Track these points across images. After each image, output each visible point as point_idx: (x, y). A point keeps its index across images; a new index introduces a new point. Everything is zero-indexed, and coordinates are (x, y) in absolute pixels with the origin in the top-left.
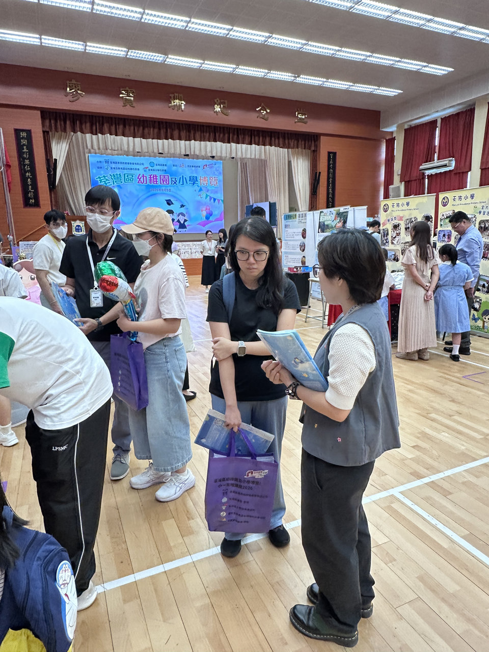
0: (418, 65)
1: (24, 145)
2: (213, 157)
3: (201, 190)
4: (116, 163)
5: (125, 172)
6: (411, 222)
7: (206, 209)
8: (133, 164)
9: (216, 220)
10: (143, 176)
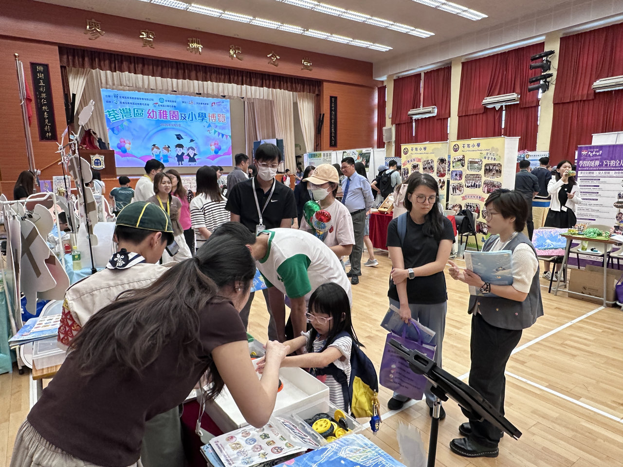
0: (407, 29)
1: (40, 79)
2: (224, 96)
3: (209, 126)
4: (126, 98)
5: (135, 107)
6: (428, 164)
7: (215, 144)
8: (143, 99)
9: (223, 155)
10: (153, 111)
